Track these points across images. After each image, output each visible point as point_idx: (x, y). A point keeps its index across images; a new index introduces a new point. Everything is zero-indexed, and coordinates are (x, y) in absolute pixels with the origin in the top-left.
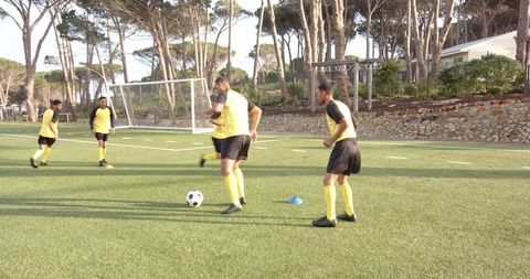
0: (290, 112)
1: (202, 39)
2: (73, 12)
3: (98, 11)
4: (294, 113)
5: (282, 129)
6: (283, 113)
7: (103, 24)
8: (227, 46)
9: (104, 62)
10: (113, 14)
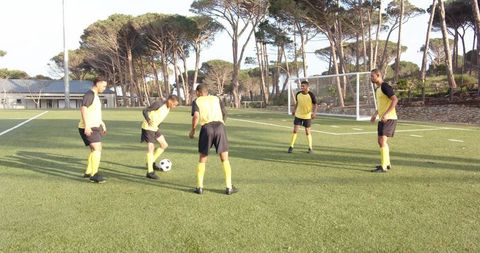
0: (456, 103)
1: (373, 37)
2: (267, 22)
3: (284, 19)
4: (460, 104)
5: (446, 118)
6: (448, 103)
7: (289, 29)
8: (396, 42)
9: (289, 61)
10: (297, 21)
